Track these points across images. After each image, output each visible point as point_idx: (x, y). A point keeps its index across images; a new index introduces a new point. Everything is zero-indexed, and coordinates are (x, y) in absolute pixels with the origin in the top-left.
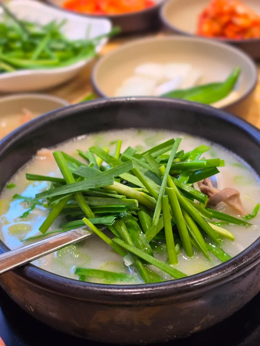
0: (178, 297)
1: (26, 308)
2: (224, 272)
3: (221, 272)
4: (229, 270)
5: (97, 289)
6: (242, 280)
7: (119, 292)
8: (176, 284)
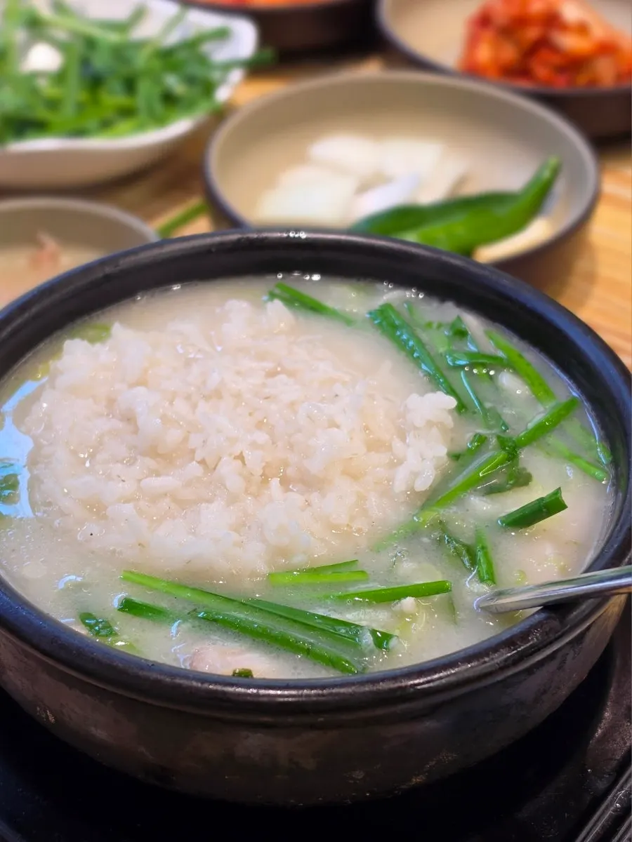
0: (380, 712)
1: (38, 714)
2: (485, 662)
3: (478, 661)
4: (497, 658)
5: (199, 685)
6: (525, 679)
7: (249, 695)
8: (376, 684)
